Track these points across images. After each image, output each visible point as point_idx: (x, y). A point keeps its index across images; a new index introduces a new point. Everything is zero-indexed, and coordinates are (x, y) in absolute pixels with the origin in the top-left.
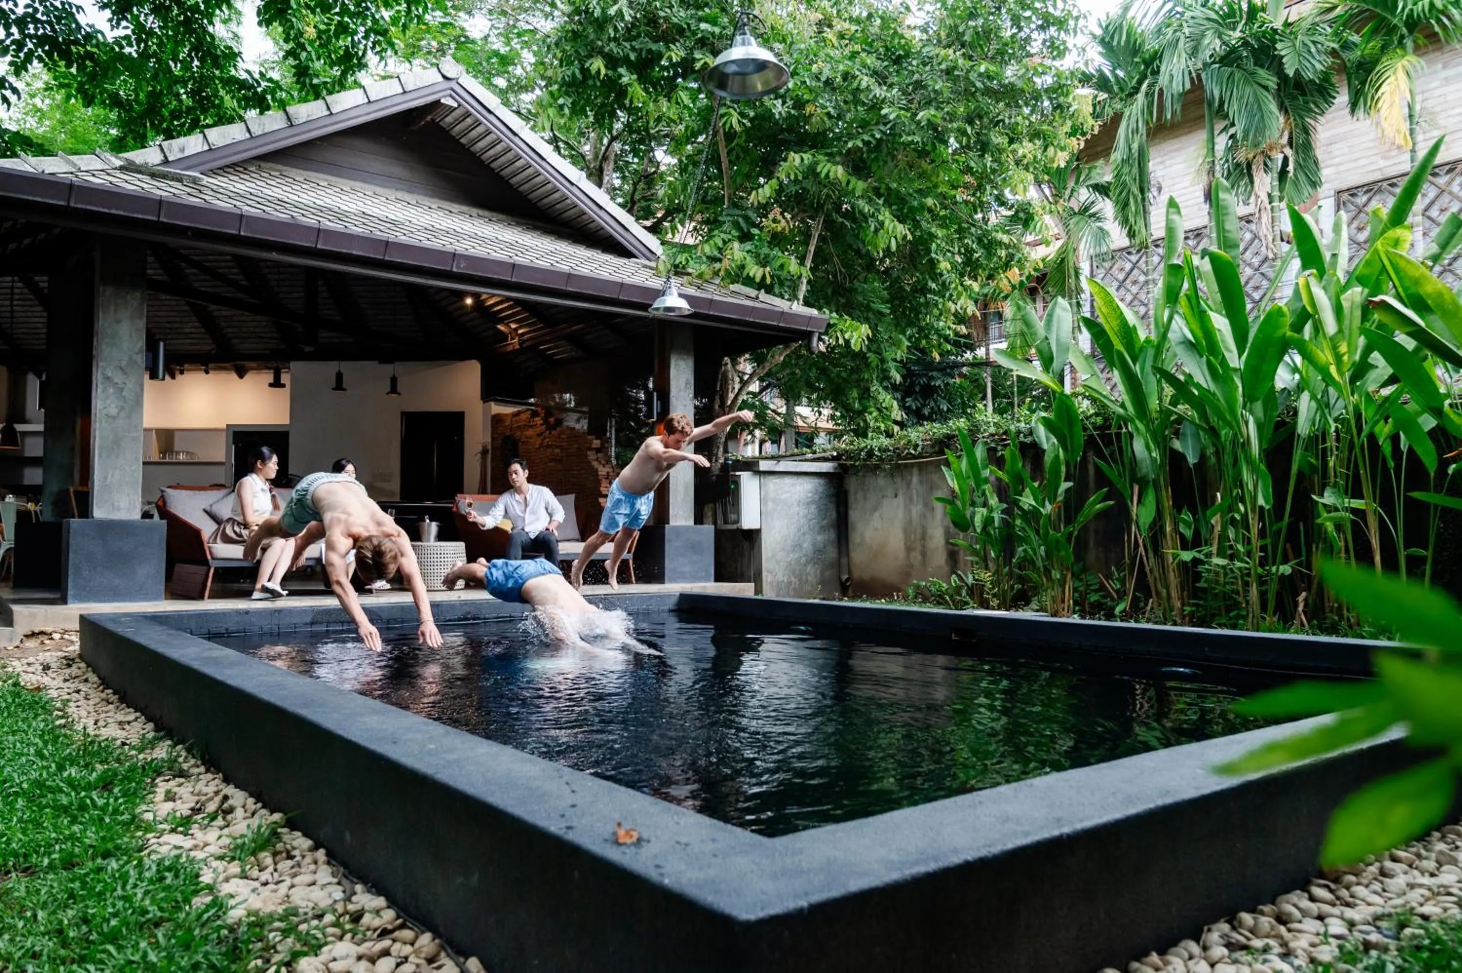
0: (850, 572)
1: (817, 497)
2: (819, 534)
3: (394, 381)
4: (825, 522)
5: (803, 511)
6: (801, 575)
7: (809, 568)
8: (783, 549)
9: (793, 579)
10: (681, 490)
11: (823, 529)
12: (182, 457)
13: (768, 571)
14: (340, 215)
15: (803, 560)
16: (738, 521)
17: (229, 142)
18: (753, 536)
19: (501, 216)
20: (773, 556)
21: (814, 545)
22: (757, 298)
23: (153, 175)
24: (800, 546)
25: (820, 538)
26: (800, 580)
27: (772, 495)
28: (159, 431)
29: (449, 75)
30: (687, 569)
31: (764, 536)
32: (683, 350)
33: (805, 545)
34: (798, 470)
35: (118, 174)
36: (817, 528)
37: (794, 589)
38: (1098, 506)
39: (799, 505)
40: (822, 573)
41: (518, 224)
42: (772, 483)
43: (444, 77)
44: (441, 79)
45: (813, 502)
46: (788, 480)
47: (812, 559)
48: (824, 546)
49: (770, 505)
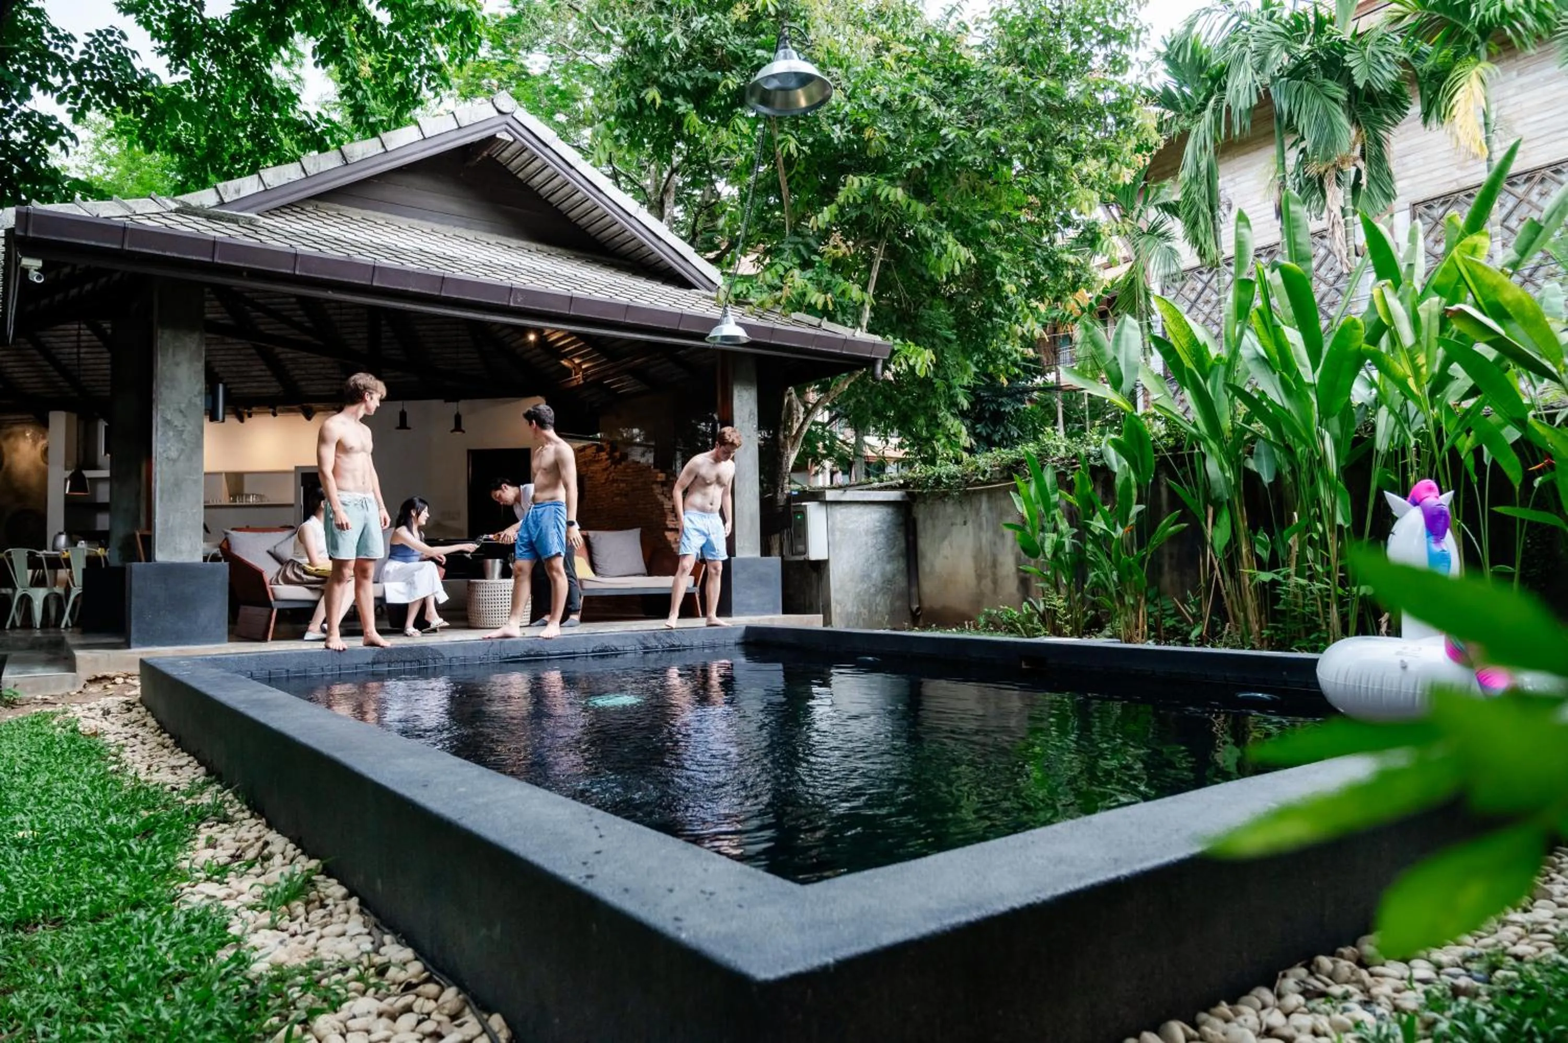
0: (920, 601)
1: (885, 527)
2: (888, 562)
3: (458, 419)
4: (894, 551)
5: (871, 541)
6: (871, 604)
7: (878, 599)
8: (851, 580)
9: (862, 610)
10: (748, 522)
11: (891, 559)
12: (252, 500)
13: (837, 602)
14: (396, 252)
15: (872, 590)
16: (805, 552)
17: (285, 182)
18: (820, 567)
19: (559, 250)
20: (841, 587)
21: (883, 575)
22: (820, 326)
23: (209, 217)
24: (869, 576)
25: (889, 567)
26: (869, 610)
27: (839, 525)
28: (229, 475)
29: (504, 109)
30: (753, 602)
31: (832, 566)
32: (745, 382)
33: (874, 575)
34: (866, 499)
35: (174, 216)
36: (885, 558)
37: (864, 620)
38: (1172, 529)
39: (866, 535)
40: (892, 604)
41: (577, 258)
42: (840, 513)
43: (500, 112)
44: (495, 114)
45: (881, 531)
46: (855, 510)
47: (882, 589)
48: (894, 576)
49: (838, 534)
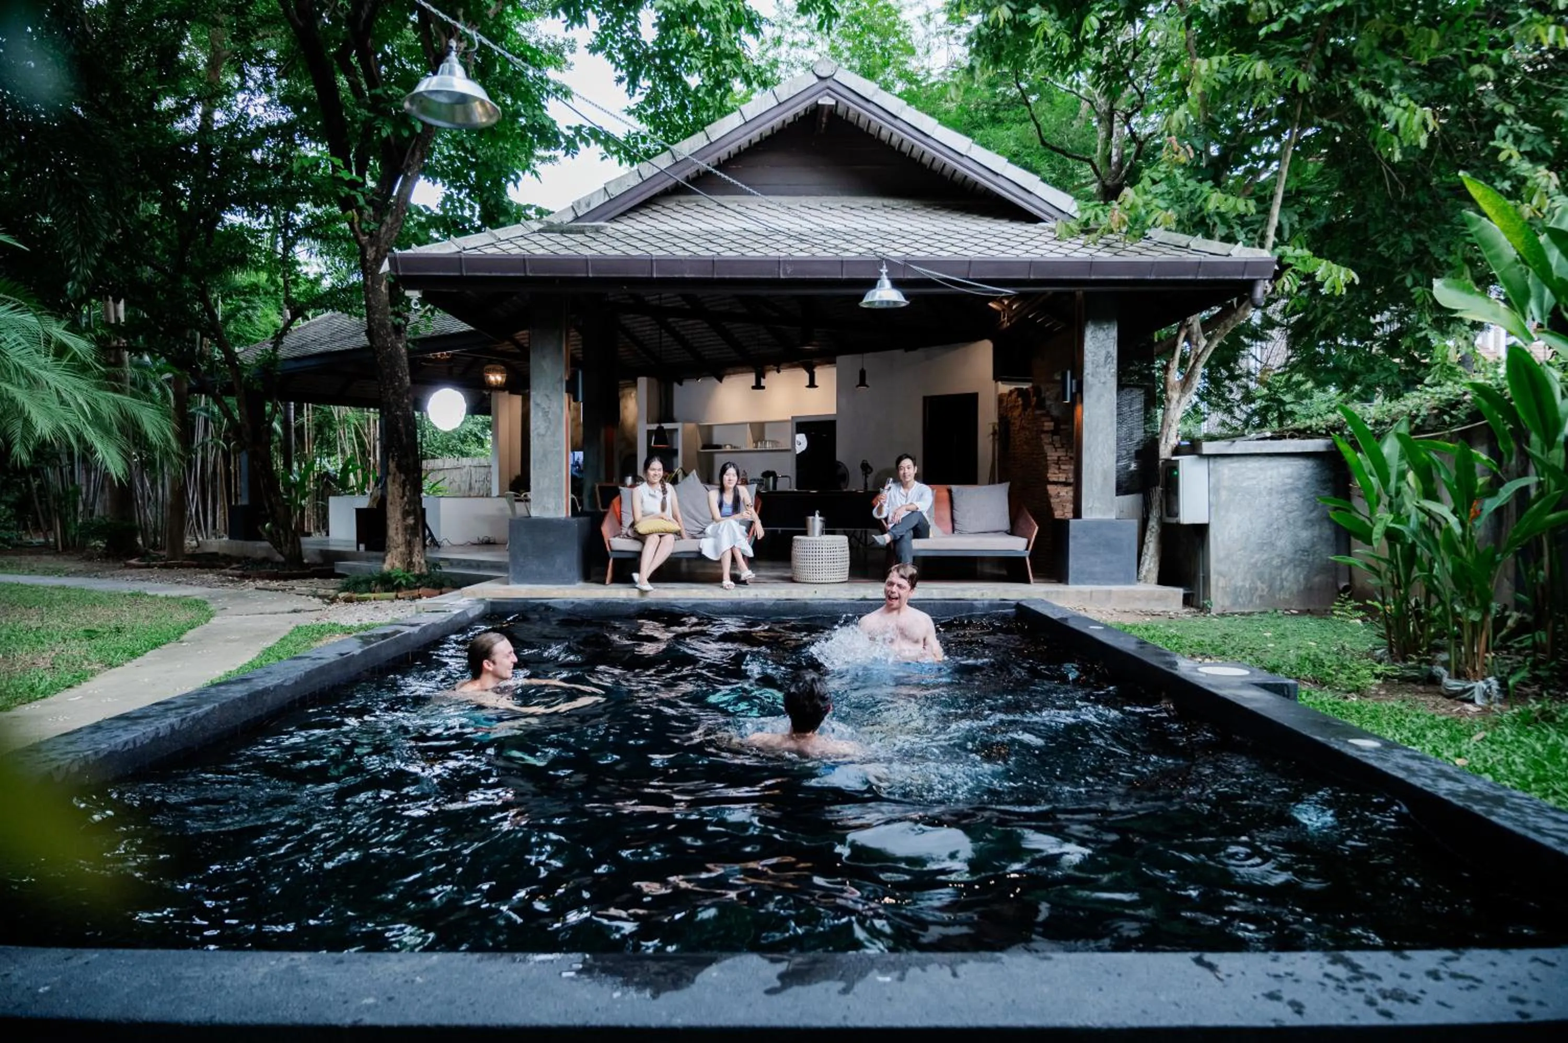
0: (1351, 579)
1: (1300, 484)
2: (1305, 528)
4: (1314, 514)
5: (1276, 501)
6: (1272, 579)
7: (1285, 572)
8: (1244, 548)
9: (1259, 584)
10: (1099, 479)
11: (1309, 523)
13: (1220, 574)
15: (1276, 562)
16: (1177, 515)
17: (625, 189)
18: (1200, 531)
20: (1227, 557)
21: (1295, 543)
22: (1188, 246)
23: (562, 232)
24: (1272, 544)
25: (1305, 535)
26: (1271, 587)
27: (1226, 483)
28: (752, 424)
29: (823, 74)
30: (1097, 569)
31: (1212, 531)
32: (1100, 318)
33: (1280, 543)
34: (1265, 451)
35: (536, 238)
36: (1300, 523)
37: (1261, 597)
39: (1270, 494)
40: (1307, 578)
42: (1226, 468)
43: (819, 78)
44: (816, 80)
45: (1294, 489)
46: (1252, 464)
47: (1291, 561)
48: (1313, 545)
49: (1224, 494)
